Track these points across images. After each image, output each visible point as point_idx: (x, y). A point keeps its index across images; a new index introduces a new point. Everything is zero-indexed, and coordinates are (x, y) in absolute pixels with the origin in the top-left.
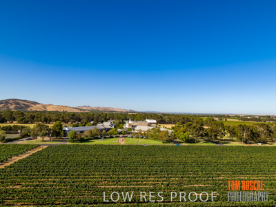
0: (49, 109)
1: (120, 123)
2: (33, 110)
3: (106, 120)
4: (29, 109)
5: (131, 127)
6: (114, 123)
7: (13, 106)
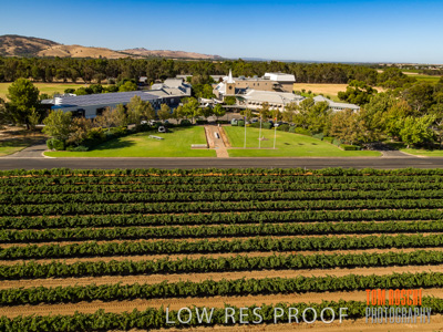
0: (75, 54)
1: (203, 82)
2: (47, 55)
3: (173, 75)
4: (40, 54)
5: (232, 94)
6: (189, 80)
7: (12, 49)
